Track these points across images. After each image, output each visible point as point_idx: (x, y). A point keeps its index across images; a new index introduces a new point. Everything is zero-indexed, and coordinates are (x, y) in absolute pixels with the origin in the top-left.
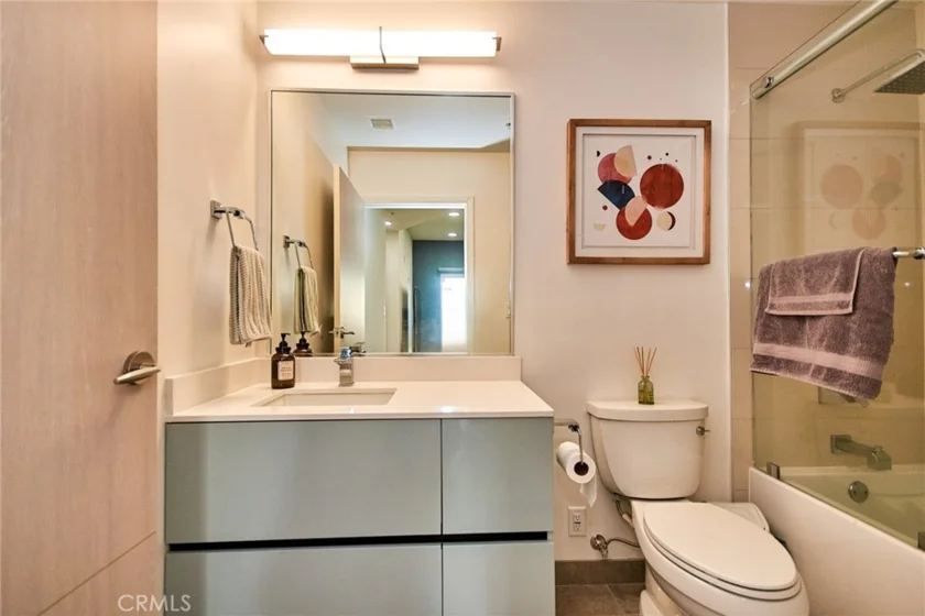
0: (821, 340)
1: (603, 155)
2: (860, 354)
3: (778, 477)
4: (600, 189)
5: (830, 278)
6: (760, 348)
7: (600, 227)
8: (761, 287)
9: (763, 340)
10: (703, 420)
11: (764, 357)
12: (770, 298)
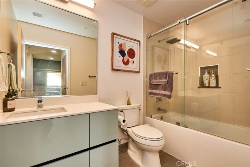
0: (162, 89)
1: (119, 44)
2: (168, 91)
3: (151, 117)
4: (119, 52)
5: (163, 77)
6: (150, 91)
7: (119, 62)
8: (150, 79)
9: (151, 89)
10: (140, 108)
11: (151, 93)
12: (152, 81)
